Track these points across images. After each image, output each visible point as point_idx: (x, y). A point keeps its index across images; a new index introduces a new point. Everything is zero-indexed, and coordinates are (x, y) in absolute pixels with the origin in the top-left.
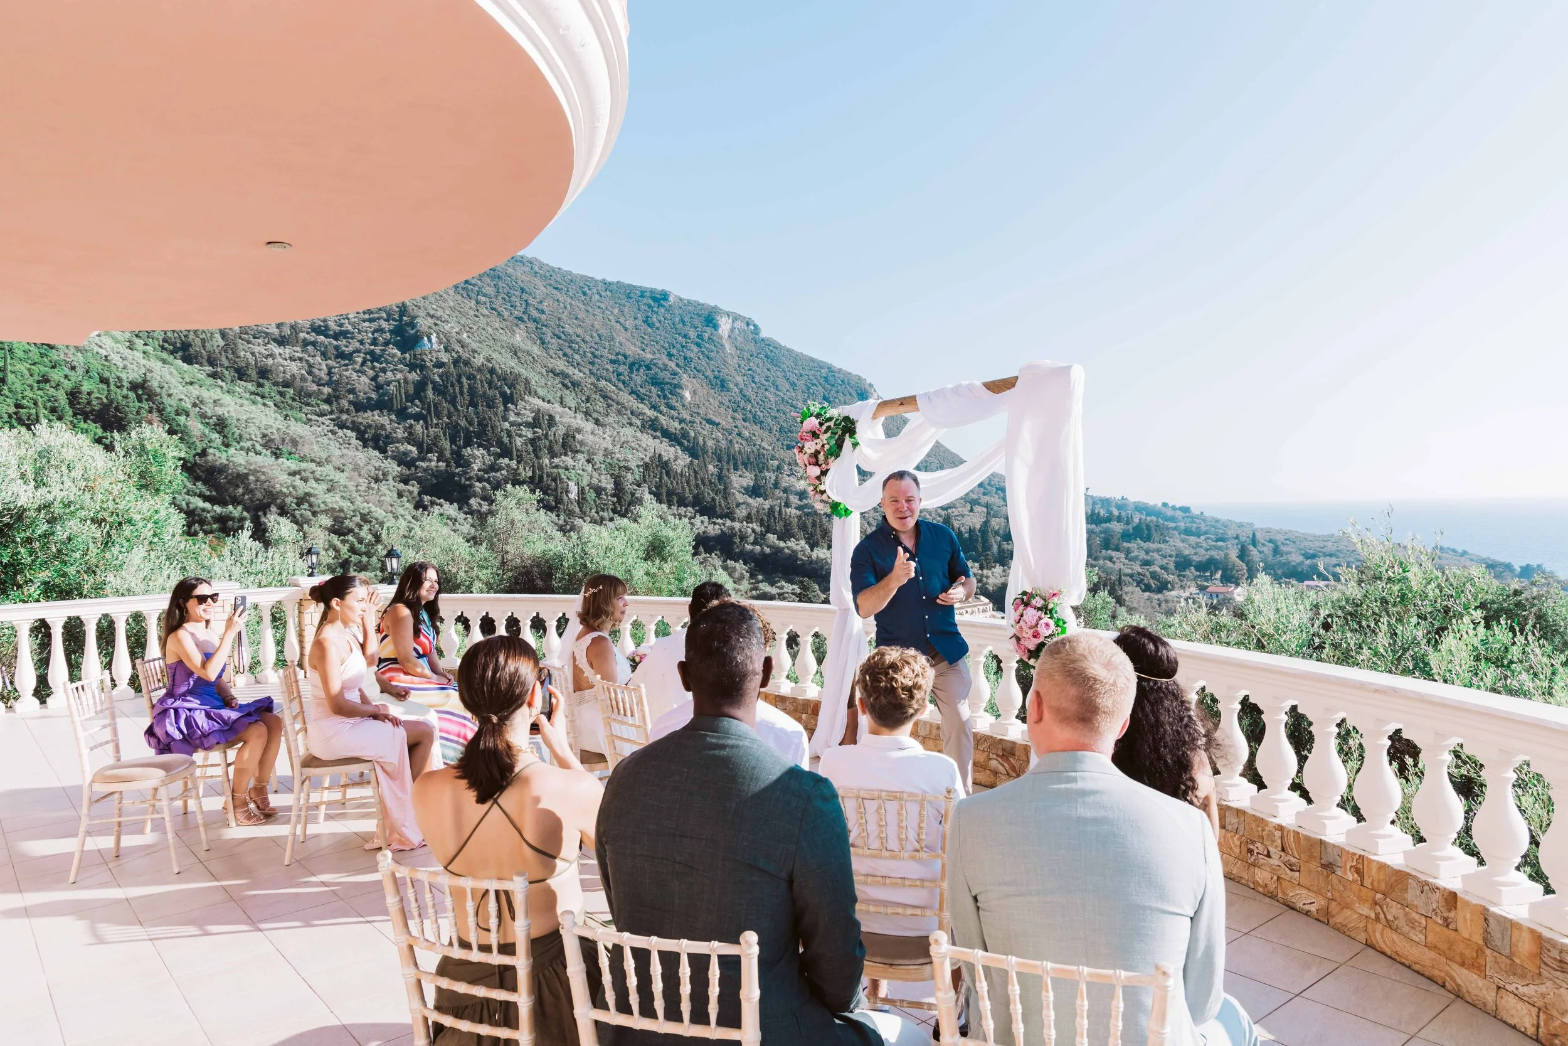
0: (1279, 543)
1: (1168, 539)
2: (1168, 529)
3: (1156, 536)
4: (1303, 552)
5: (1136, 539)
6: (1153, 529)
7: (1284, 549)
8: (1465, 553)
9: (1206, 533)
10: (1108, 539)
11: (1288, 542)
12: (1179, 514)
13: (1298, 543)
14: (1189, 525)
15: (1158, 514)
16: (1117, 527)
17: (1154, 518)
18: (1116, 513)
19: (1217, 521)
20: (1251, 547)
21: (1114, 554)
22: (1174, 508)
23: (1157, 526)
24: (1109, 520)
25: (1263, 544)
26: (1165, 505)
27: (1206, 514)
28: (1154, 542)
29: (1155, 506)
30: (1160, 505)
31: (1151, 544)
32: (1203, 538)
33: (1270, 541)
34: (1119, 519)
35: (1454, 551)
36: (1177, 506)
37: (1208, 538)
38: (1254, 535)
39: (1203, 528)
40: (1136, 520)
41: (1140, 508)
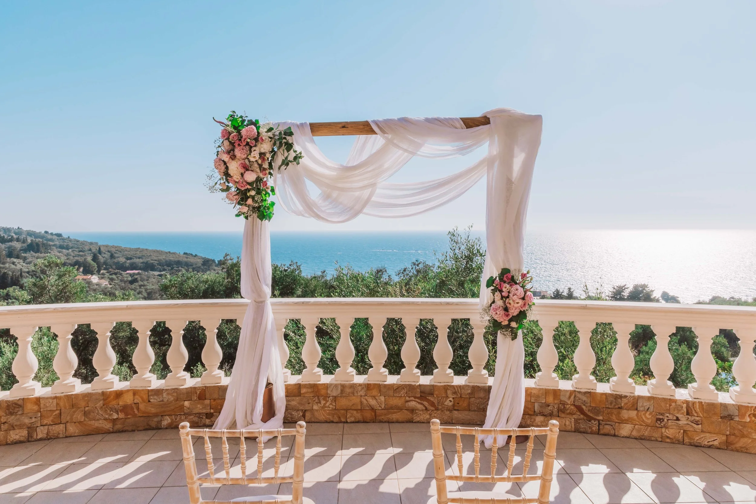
0: (113, 253)
1: (50, 251)
2: (50, 245)
3: (42, 249)
4: (125, 257)
5: (30, 252)
6: (41, 245)
7: (116, 255)
8: (196, 256)
9: (72, 248)
10: (11, 252)
11: (117, 252)
12: (55, 237)
13: (122, 252)
14: (62, 244)
15: (42, 237)
16: (18, 245)
17: (41, 240)
18: (15, 236)
19: (78, 241)
20: (98, 254)
21: (15, 260)
22: (52, 234)
23: (43, 244)
24: (11, 240)
25: (105, 253)
26: (46, 232)
27: (71, 238)
28: (41, 253)
29: (40, 233)
30: (43, 232)
31: (40, 254)
32: (70, 250)
33: (109, 251)
34: (18, 240)
35: (192, 255)
36: (54, 233)
37: (74, 250)
38: (100, 249)
39: (70, 244)
40: (29, 241)
41: (30, 234)
